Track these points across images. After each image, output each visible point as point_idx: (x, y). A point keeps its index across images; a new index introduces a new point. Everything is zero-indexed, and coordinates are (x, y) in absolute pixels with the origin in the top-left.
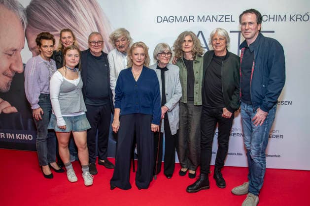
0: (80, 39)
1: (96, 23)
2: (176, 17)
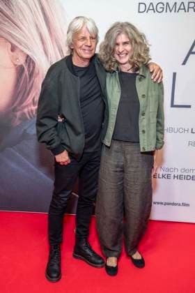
0: (17, 35)
1: (43, 9)
2: (167, 3)
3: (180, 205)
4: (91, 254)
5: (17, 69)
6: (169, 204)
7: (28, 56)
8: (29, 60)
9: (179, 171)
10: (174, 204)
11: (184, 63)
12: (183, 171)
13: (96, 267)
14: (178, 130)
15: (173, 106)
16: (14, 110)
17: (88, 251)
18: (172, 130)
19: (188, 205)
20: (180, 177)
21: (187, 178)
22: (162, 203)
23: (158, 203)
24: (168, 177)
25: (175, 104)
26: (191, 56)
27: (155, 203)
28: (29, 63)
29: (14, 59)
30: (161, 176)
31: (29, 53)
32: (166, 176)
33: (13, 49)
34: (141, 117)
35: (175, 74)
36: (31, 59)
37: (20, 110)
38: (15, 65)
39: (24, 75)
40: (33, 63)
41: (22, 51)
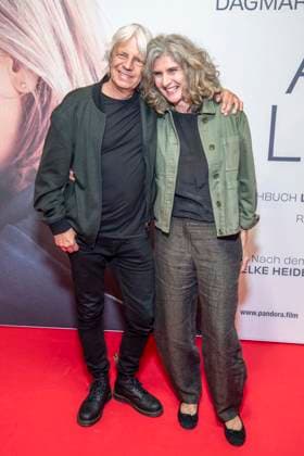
3: (282, 315)
4: (140, 395)
5: (22, 99)
6: (265, 314)
7: (40, 79)
8: (41, 84)
9: (282, 262)
10: (272, 314)
11: (289, 91)
12: (287, 261)
13: (148, 415)
14: (280, 197)
15: (271, 158)
16: (19, 165)
17: (136, 392)
18: (269, 197)
19: (296, 316)
20: (282, 272)
21: (293, 272)
22: (254, 313)
23: (248, 313)
24: (264, 271)
25: (274, 155)
26: (301, 79)
27: (242, 313)
28: (43, 90)
29: (16, 83)
30: (253, 270)
31: (41, 74)
32: (261, 270)
33: (16, 67)
34: (212, 182)
35: (274, 108)
36: (44, 83)
37: (27, 165)
38: (20, 93)
39: (34, 110)
40: (49, 90)
41: (31, 71)
